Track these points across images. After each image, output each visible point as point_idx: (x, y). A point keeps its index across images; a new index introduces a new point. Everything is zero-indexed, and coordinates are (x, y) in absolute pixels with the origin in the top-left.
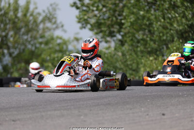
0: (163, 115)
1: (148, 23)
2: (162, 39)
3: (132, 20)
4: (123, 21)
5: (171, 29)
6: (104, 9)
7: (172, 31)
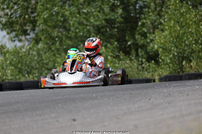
0: (74, 120)
1: (62, 19)
2: (78, 35)
3: (45, 17)
4: (36, 18)
5: (87, 25)
6: (16, 7)
7: (88, 27)
